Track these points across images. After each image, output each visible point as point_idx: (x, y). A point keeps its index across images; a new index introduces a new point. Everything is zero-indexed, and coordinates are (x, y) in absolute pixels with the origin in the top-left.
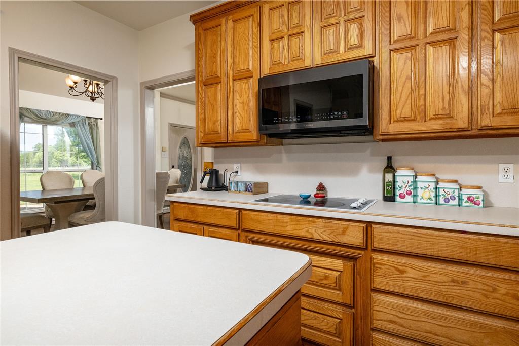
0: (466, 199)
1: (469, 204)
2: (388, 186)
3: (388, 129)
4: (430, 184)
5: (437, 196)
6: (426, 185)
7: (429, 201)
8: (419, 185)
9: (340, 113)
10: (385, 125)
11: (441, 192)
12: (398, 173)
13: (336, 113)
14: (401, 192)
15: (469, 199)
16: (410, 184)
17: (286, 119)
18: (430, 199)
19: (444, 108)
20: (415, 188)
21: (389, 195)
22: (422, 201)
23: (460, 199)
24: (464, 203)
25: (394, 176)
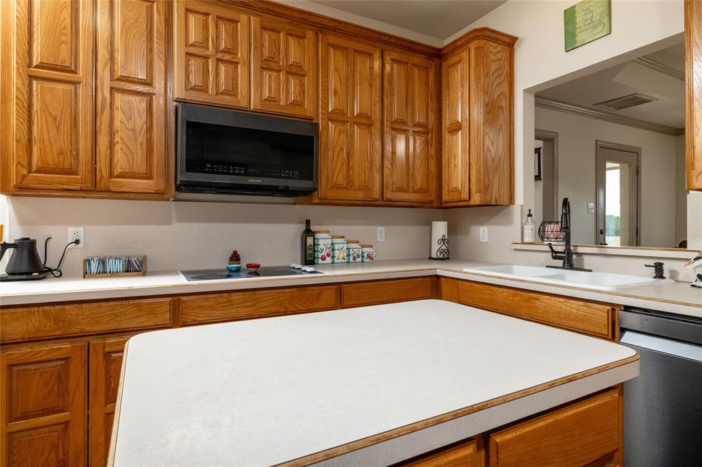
0: (366, 256)
1: (367, 260)
2: (310, 249)
3: (326, 194)
4: (344, 245)
5: (348, 255)
6: (341, 246)
7: (343, 261)
8: (336, 247)
9: (291, 172)
10: (324, 189)
11: (351, 252)
12: (318, 236)
13: (287, 172)
14: (322, 254)
15: (369, 256)
16: (330, 246)
17: (225, 169)
18: (344, 259)
19: (365, 181)
20: (333, 250)
21: (310, 259)
22: (338, 261)
23: (363, 257)
24: (365, 260)
25: (314, 239)
